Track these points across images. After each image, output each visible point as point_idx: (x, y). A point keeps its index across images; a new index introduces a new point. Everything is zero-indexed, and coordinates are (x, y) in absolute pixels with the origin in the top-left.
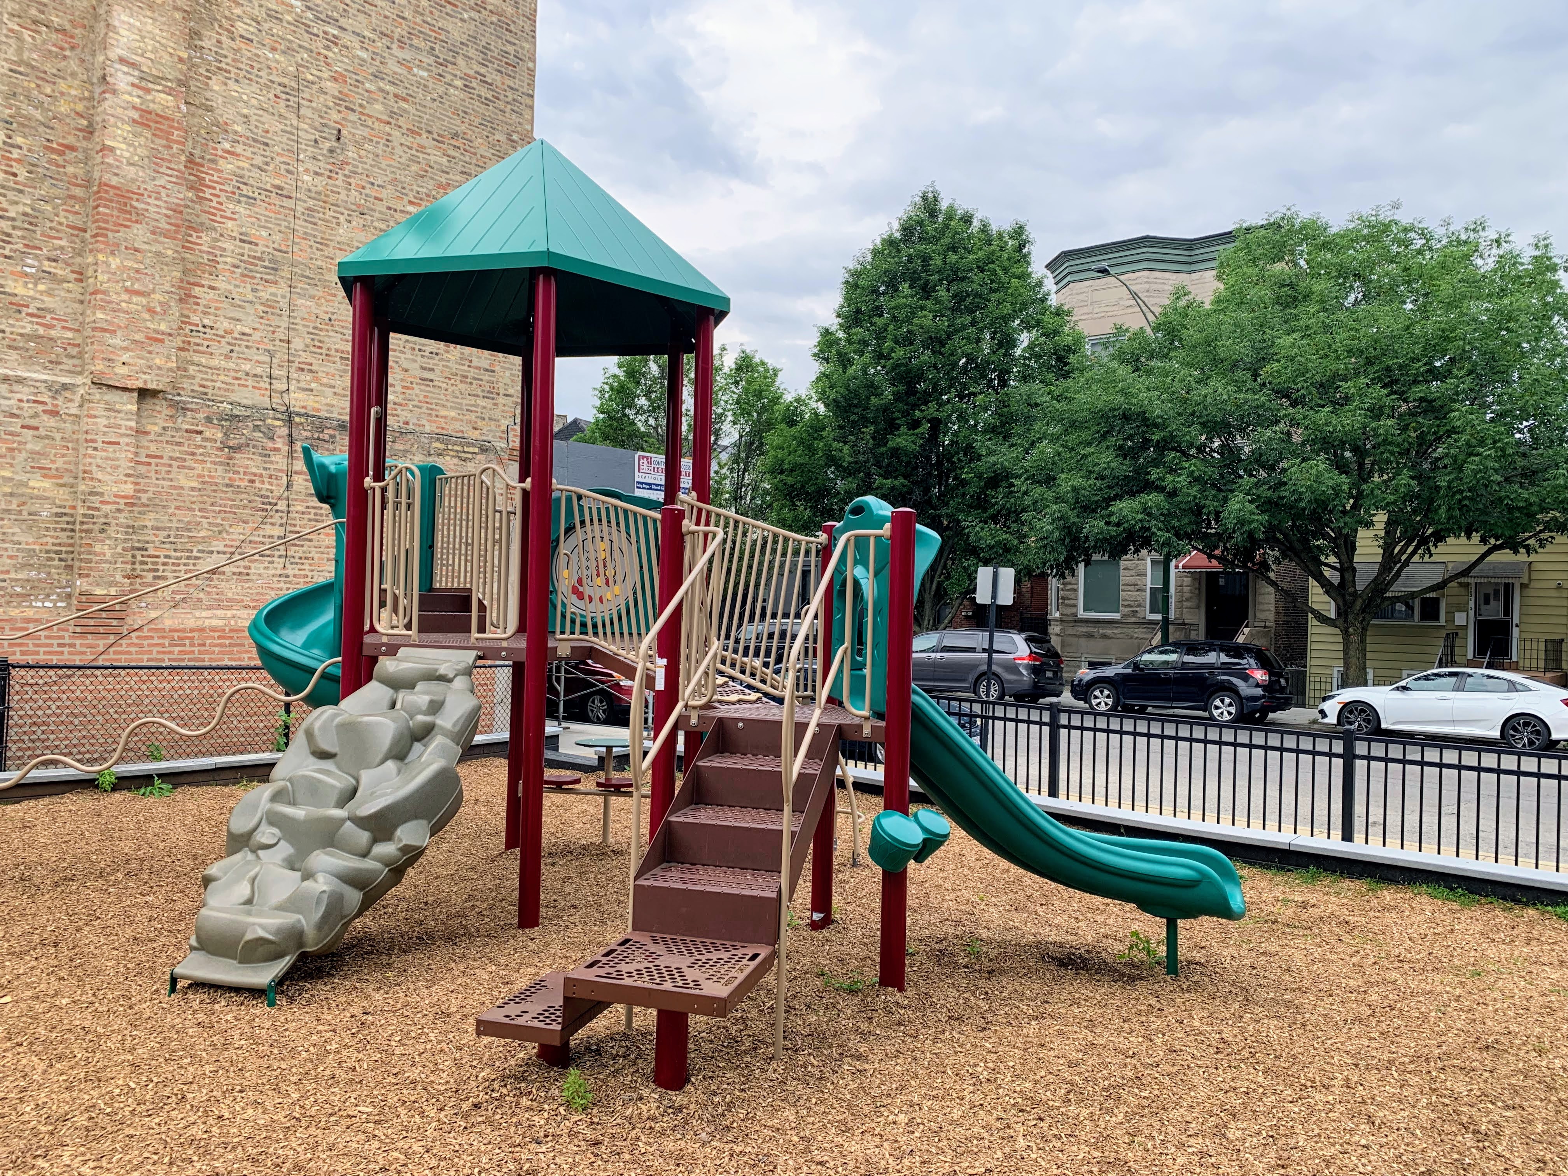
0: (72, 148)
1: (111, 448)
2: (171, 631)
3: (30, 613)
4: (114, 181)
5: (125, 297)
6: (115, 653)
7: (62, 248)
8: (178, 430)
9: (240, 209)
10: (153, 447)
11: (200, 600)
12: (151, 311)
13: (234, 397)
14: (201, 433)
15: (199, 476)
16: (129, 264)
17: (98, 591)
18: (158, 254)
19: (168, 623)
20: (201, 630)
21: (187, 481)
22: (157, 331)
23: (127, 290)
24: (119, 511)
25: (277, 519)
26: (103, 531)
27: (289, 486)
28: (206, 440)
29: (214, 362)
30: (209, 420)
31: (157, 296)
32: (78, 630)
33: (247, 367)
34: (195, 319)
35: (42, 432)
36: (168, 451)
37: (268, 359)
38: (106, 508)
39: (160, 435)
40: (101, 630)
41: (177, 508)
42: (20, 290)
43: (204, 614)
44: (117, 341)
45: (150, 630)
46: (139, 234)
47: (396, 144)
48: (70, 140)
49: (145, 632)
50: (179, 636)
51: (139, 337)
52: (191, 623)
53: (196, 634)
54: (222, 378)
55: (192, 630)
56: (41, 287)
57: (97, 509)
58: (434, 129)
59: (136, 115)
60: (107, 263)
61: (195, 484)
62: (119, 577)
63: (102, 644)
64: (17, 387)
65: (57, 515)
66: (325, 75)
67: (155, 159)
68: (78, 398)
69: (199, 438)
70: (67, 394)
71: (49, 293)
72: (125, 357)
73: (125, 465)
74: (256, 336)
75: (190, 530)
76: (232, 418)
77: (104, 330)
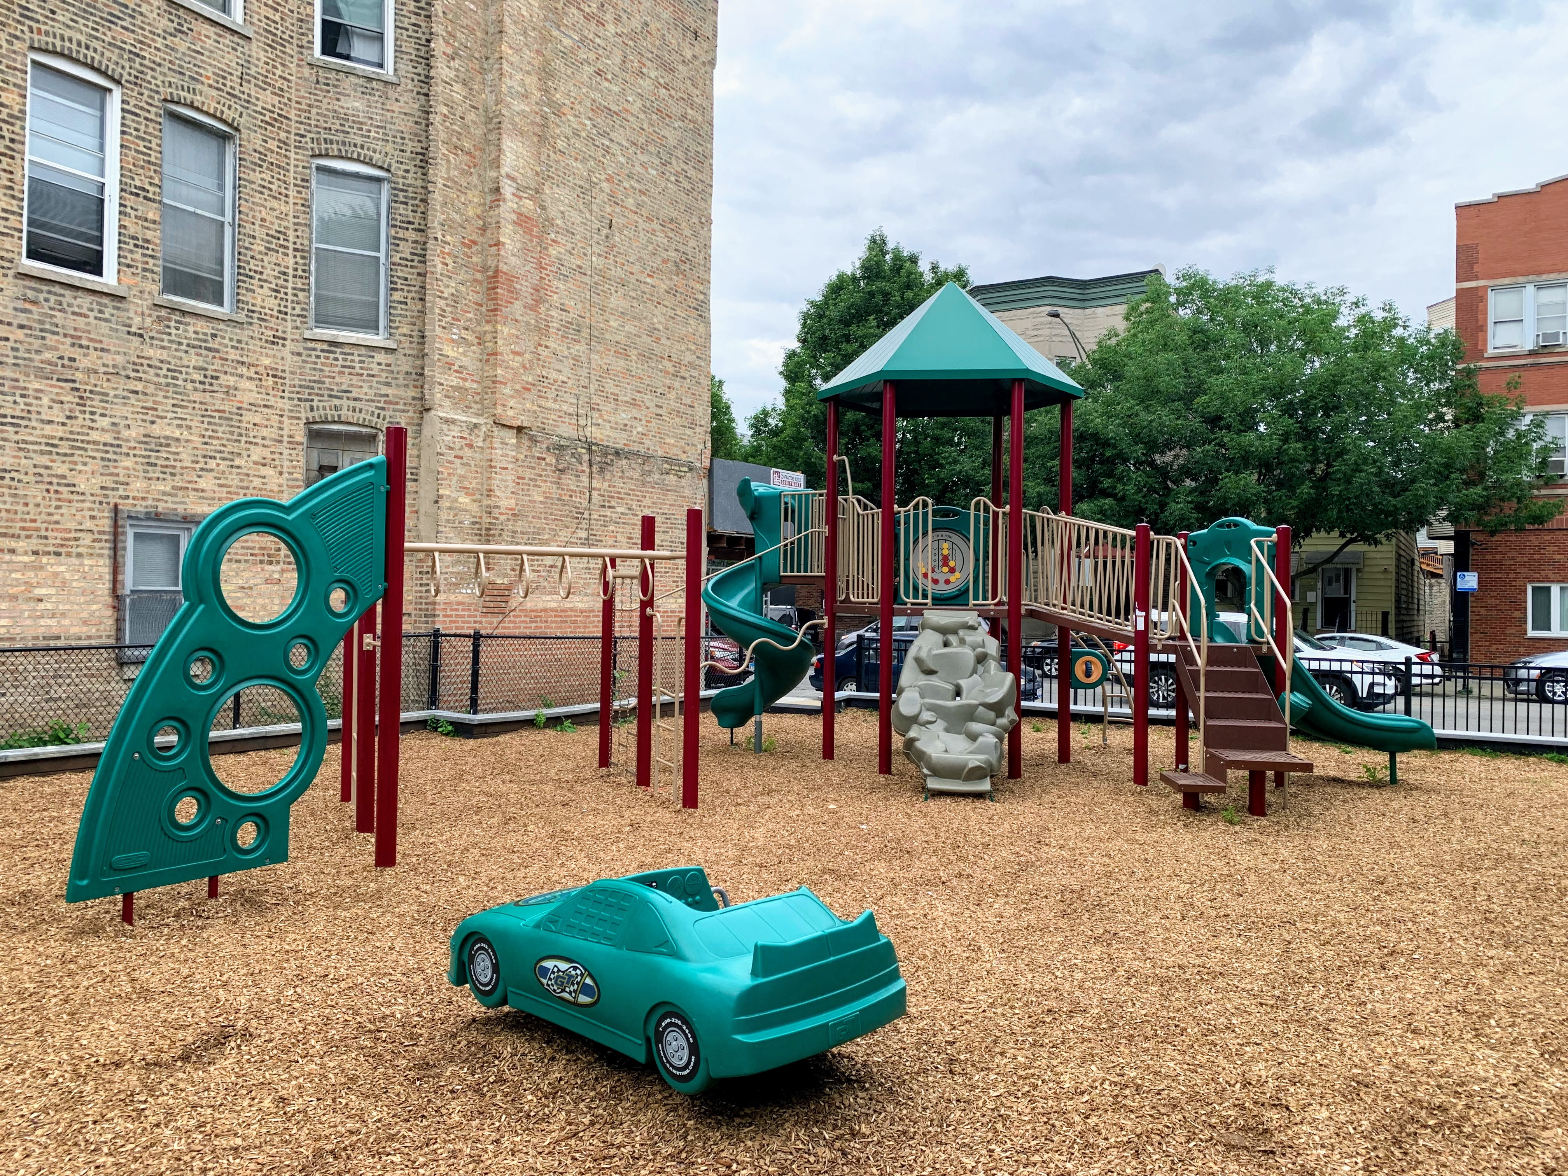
0: (475, 243)
1: (504, 472)
2: (532, 611)
3: (460, 598)
4: (504, 268)
5: (511, 356)
6: (503, 628)
7: (471, 320)
8: (533, 457)
9: (560, 285)
10: (523, 470)
11: (545, 587)
12: (524, 367)
13: (559, 431)
14: (544, 459)
15: (545, 492)
16: (513, 331)
17: (499, 581)
18: (527, 323)
20: (545, 610)
21: (538, 496)
22: (527, 383)
23: (512, 351)
24: (508, 520)
25: (583, 526)
26: (500, 535)
27: (590, 499)
28: (547, 464)
29: (550, 405)
30: (548, 449)
31: (527, 356)
32: (484, 610)
33: (565, 408)
34: (539, 372)
35: (465, 460)
36: (530, 473)
37: (575, 401)
38: (502, 518)
39: (524, 461)
40: (496, 610)
41: (533, 517)
42: (450, 353)
43: (548, 598)
44: (507, 391)
45: (521, 610)
46: (517, 308)
48: (474, 237)
49: (517, 613)
50: (535, 615)
51: (518, 387)
52: (541, 606)
53: (543, 614)
54: (553, 417)
55: (541, 611)
56: (461, 350)
57: (497, 519)
59: (516, 218)
60: (502, 332)
61: (542, 499)
62: (508, 571)
63: (495, 620)
64: (452, 427)
65: (474, 523)
66: (603, 177)
67: (525, 249)
68: (482, 434)
69: (543, 463)
70: (476, 431)
71: (464, 354)
72: (512, 403)
73: (511, 486)
74: (570, 383)
75: (539, 534)
76: (561, 448)
77: (502, 383)
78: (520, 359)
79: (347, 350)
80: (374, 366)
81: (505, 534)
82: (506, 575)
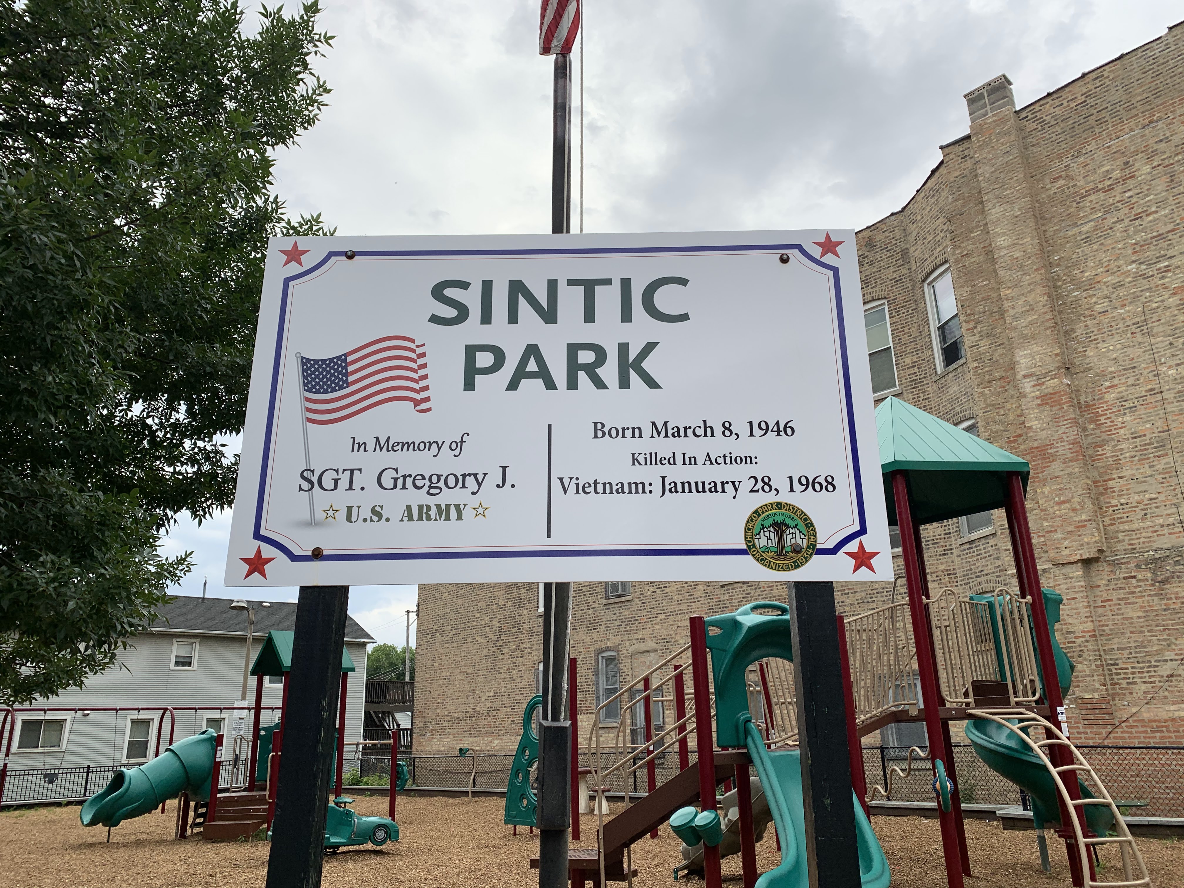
0: (1019, 436)
1: (1073, 602)
2: (1150, 721)
4: (1036, 444)
5: (1057, 508)
6: (1114, 738)
8: (1118, 579)
9: (1127, 418)
10: (1104, 594)
11: (1165, 697)
12: (1074, 510)
13: (1156, 545)
14: (1135, 577)
15: (1141, 607)
16: (1055, 487)
17: (1088, 696)
18: (1070, 474)
19: (1146, 716)
20: (1173, 720)
21: (1133, 612)
22: (1081, 521)
23: (1057, 503)
24: (1087, 641)
26: (1080, 656)
28: (1140, 581)
29: (1135, 526)
30: (1138, 566)
31: (1076, 500)
32: (1086, 722)
33: (1161, 521)
34: (1114, 502)
36: (1115, 595)
37: (1175, 510)
39: (1107, 585)
40: (1100, 722)
41: (1132, 632)
43: (1173, 708)
44: (1059, 536)
45: (1135, 721)
46: (1056, 468)
49: (1131, 722)
50: (1157, 725)
51: (1071, 528)
52: (1163, 715)
53: (1169, 723)
54: (1144, 534)
55: (1166, 721)
57: (1074, 642)
59: (1039, 401)
60: (1043, 493)
61: (1140, 614)
62: (1097, 686)
63: (1104, 732)
66: (1167, 296)
67: (1055, 419)
69: (1134, 581)
72: (1066, 544)
73: (1084, 612)
74: (1162, 497)
75: (1145, 647)
76: (1156, 560)
77: (1050, 532)
78: (1068, 505)
79: (977, 544)
80: (990, 548)
81: (1085, 655)
82: (1095, 690)
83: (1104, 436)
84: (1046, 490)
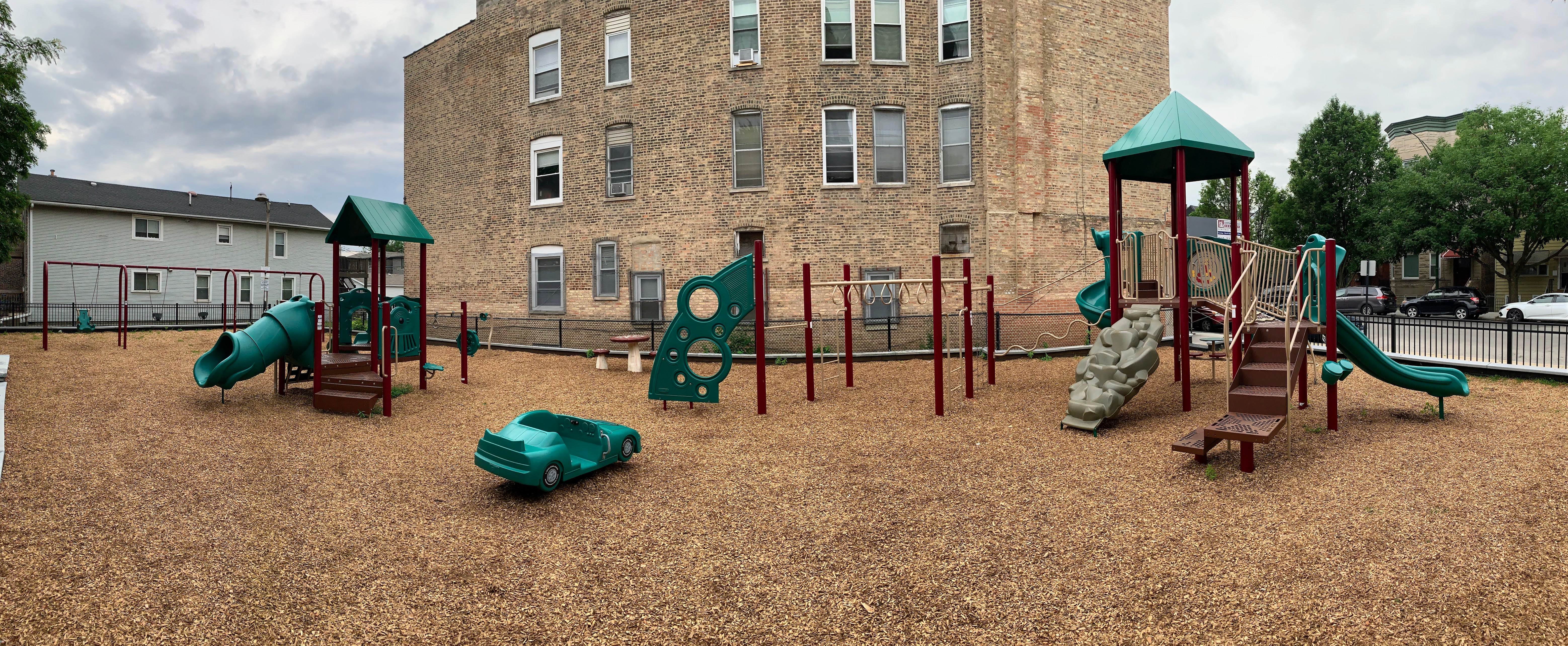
0: (1006, 127)
1: (1025, 236)
2: (1048, 301)
3: (1004, 296)
4: (1022, 136)
5: (1027, 179)
6: (1030, 309)
7: (1007, 164)
8: (1047, 227)
9: (1063, 137)
10: (1039, 234)
11: (1057, 290)
12: (1036, 183)
13: (1065, 212)
14: (1054, 227)
15: (1054, 244)
16: (1028, 166)
17: (1024, 289)
18: (1037, 160)
19: (1047, 298)
20: (1058, 300)
21: (1050, 246)
22: (1038, 190)
23: (1028, 176)
24: (1029, 258)
25: (1083, 257)
26: (1024, 266)
27: (1085, 244)
28: (1056, 229)
29: (1057, 199)
30: (1056, 222)
31: (1037, 177)
32: (1020, 302)
33: (1068, 200)
34: (1050, 184)
35: (1005, 232)
36: (1044, 235)
37: (1076, 195)
38: (1025, 258)
39: (1041, 230)
40: (1026, 300)
41: (1048, 256)
42: (996, 182)
43: (1060, 294)
44: (1025, 196)
45: (1042, 301)
46: (1030, 154)
47: (1118, 100)
51: (1032, 193)
52: (1054, 298)
53: (1056, 302)
54: (1060, 205)
56: (1002, 180)
57: (1023, 258)
58: (1132, 91)
59: (1028, 109)
60: (1021, 167)
61: (1053, 247)
62: (1030, 283)
63: (1026, 306)
64: (997, 217)
65: (1010, 261)
66: (1091, 77)
67: (1036, 124)
68: (1015, 219)
69: (1053, 229)
70: (1011, 218)
71: (1004, 182)
72: (1028, 202)
73: (1030, 242)
74: (1071, 187)
76: (1065, 220)
77: (1022, 193)
78: (1033, 179)
79: (955, 190)
80: (966, 195)
81: (1027, 266)
82: (1028, 286)
83: (1051, 143)
84: (1023, 166)
